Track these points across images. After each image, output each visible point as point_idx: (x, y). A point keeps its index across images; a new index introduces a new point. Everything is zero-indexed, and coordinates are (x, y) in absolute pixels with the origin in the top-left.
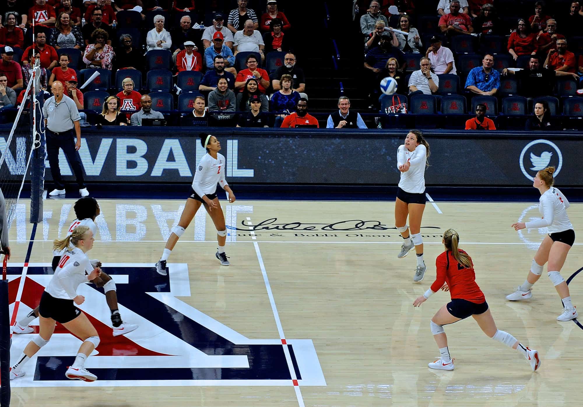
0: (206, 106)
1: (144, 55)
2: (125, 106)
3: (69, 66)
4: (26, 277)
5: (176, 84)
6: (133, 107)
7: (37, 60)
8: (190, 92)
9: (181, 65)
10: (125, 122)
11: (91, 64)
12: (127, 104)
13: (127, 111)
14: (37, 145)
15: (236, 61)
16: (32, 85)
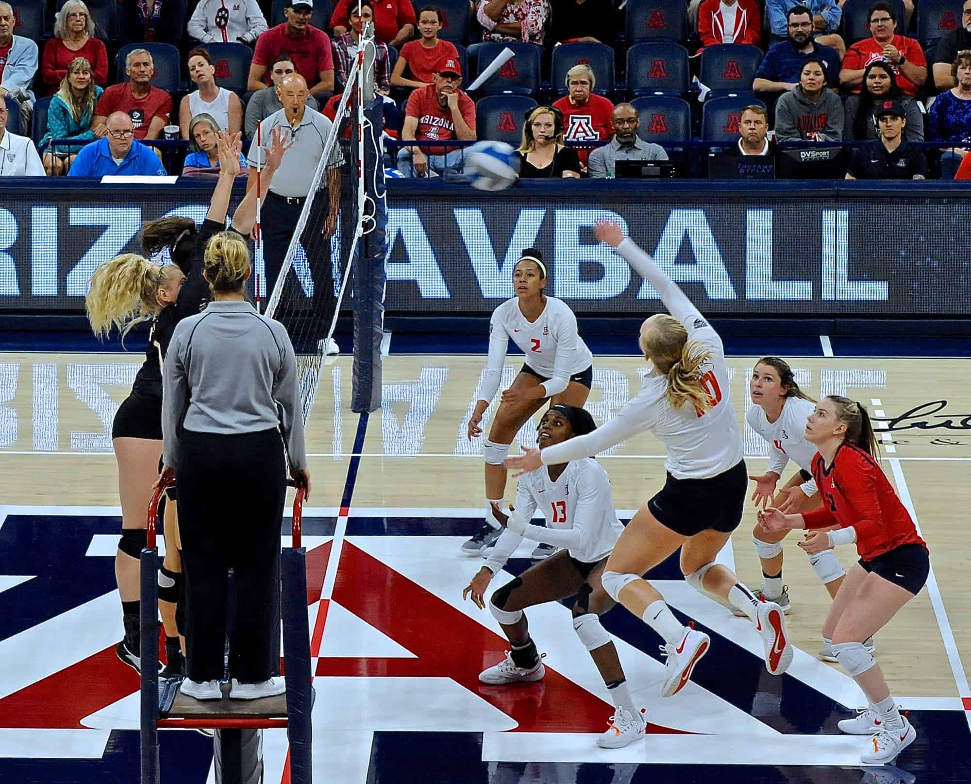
0: (771, 129)
1: (620, 8)
2: (574, 131)
3: (440, 34)
4: (344, 540)
5: (698, 77)
6: (593, 135)
7: (368, 25)
8: (731, 95)
9: (708, 30)
10: (577, 169)
11: (494, 31)
12: (578, 128)
13: (578, 143)
14: (366, 226)
15: (842, 16)
16: (356, 84)
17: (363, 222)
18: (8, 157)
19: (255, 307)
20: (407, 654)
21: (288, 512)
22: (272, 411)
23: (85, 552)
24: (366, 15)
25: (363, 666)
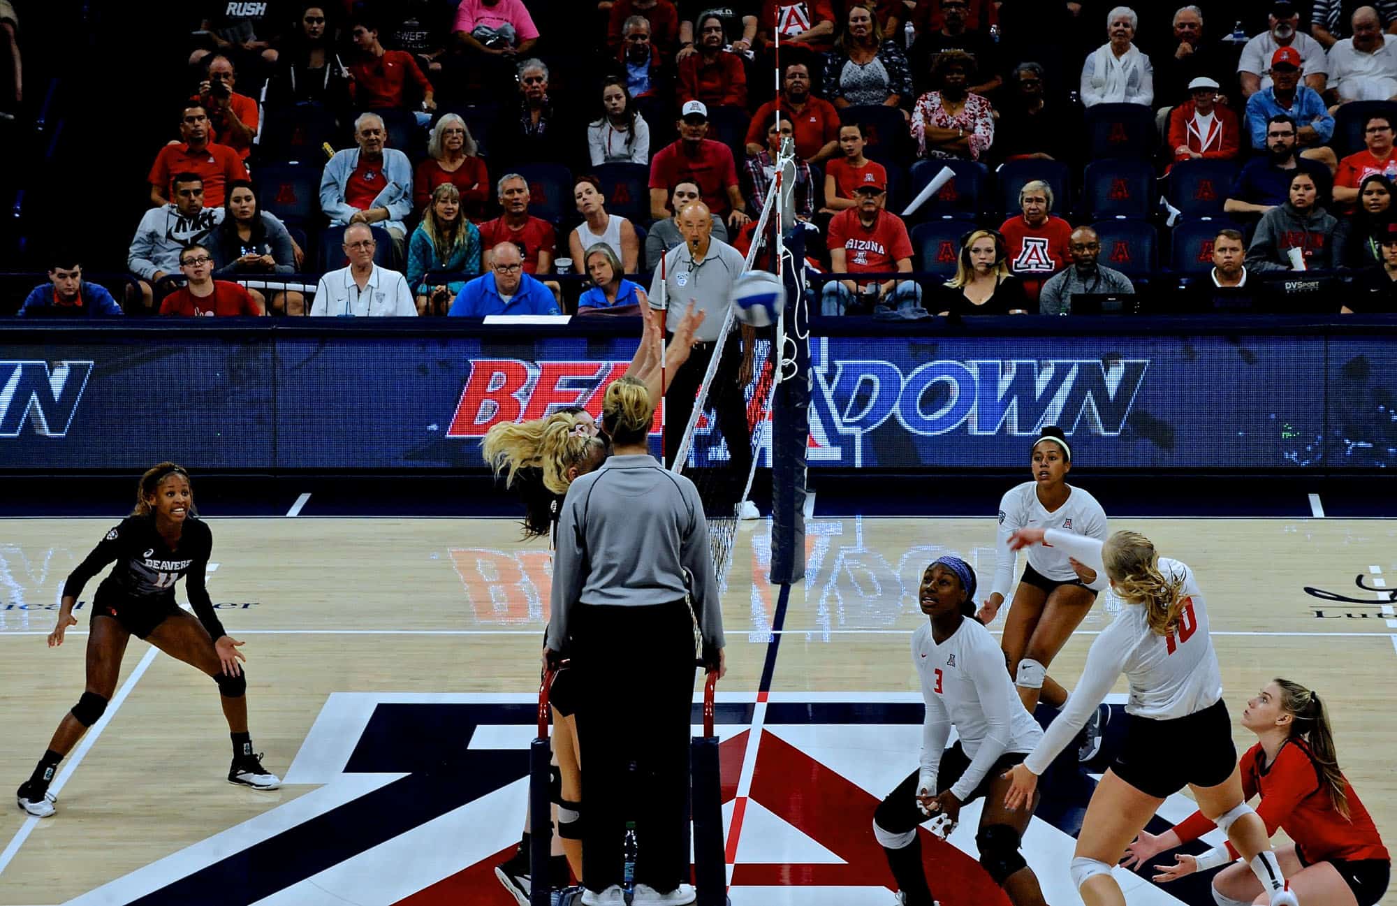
0: (1249, 256)
2: (1025, 257)
3: (867, 152)
4: (763, 730)
5: (1166, 198)
6: (1048, 263)
7: (787, 141)
8: (1204, 218)
12: (1031, 252)
14: (787, 370)
16: (774, 209)
17: (783, 367)
18: (377, 297)
19: (661, 462)
20: (835, 859)
21: (698, 697)
22: (679, 580)
23: (467, 746)
24: (785, 131)
25: (786, 874)
